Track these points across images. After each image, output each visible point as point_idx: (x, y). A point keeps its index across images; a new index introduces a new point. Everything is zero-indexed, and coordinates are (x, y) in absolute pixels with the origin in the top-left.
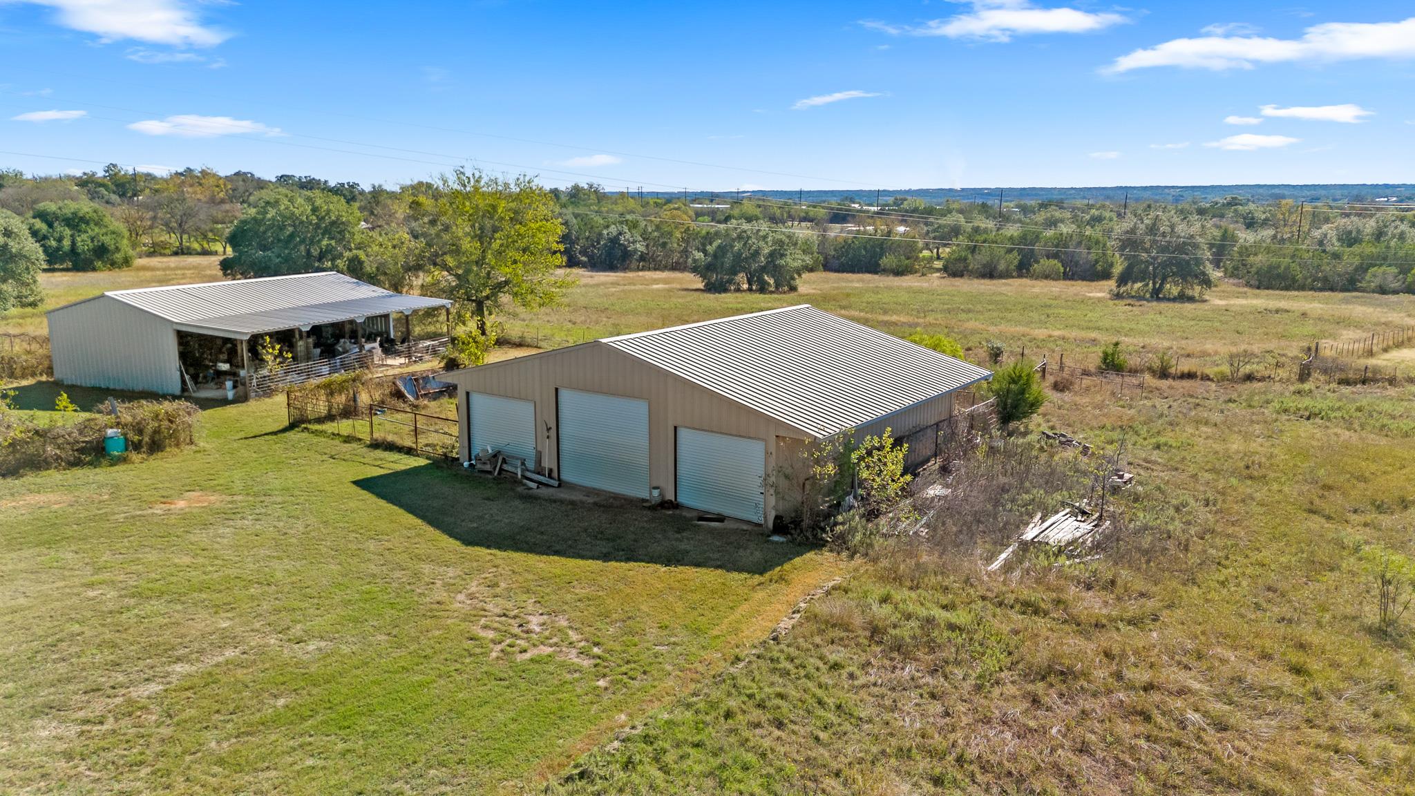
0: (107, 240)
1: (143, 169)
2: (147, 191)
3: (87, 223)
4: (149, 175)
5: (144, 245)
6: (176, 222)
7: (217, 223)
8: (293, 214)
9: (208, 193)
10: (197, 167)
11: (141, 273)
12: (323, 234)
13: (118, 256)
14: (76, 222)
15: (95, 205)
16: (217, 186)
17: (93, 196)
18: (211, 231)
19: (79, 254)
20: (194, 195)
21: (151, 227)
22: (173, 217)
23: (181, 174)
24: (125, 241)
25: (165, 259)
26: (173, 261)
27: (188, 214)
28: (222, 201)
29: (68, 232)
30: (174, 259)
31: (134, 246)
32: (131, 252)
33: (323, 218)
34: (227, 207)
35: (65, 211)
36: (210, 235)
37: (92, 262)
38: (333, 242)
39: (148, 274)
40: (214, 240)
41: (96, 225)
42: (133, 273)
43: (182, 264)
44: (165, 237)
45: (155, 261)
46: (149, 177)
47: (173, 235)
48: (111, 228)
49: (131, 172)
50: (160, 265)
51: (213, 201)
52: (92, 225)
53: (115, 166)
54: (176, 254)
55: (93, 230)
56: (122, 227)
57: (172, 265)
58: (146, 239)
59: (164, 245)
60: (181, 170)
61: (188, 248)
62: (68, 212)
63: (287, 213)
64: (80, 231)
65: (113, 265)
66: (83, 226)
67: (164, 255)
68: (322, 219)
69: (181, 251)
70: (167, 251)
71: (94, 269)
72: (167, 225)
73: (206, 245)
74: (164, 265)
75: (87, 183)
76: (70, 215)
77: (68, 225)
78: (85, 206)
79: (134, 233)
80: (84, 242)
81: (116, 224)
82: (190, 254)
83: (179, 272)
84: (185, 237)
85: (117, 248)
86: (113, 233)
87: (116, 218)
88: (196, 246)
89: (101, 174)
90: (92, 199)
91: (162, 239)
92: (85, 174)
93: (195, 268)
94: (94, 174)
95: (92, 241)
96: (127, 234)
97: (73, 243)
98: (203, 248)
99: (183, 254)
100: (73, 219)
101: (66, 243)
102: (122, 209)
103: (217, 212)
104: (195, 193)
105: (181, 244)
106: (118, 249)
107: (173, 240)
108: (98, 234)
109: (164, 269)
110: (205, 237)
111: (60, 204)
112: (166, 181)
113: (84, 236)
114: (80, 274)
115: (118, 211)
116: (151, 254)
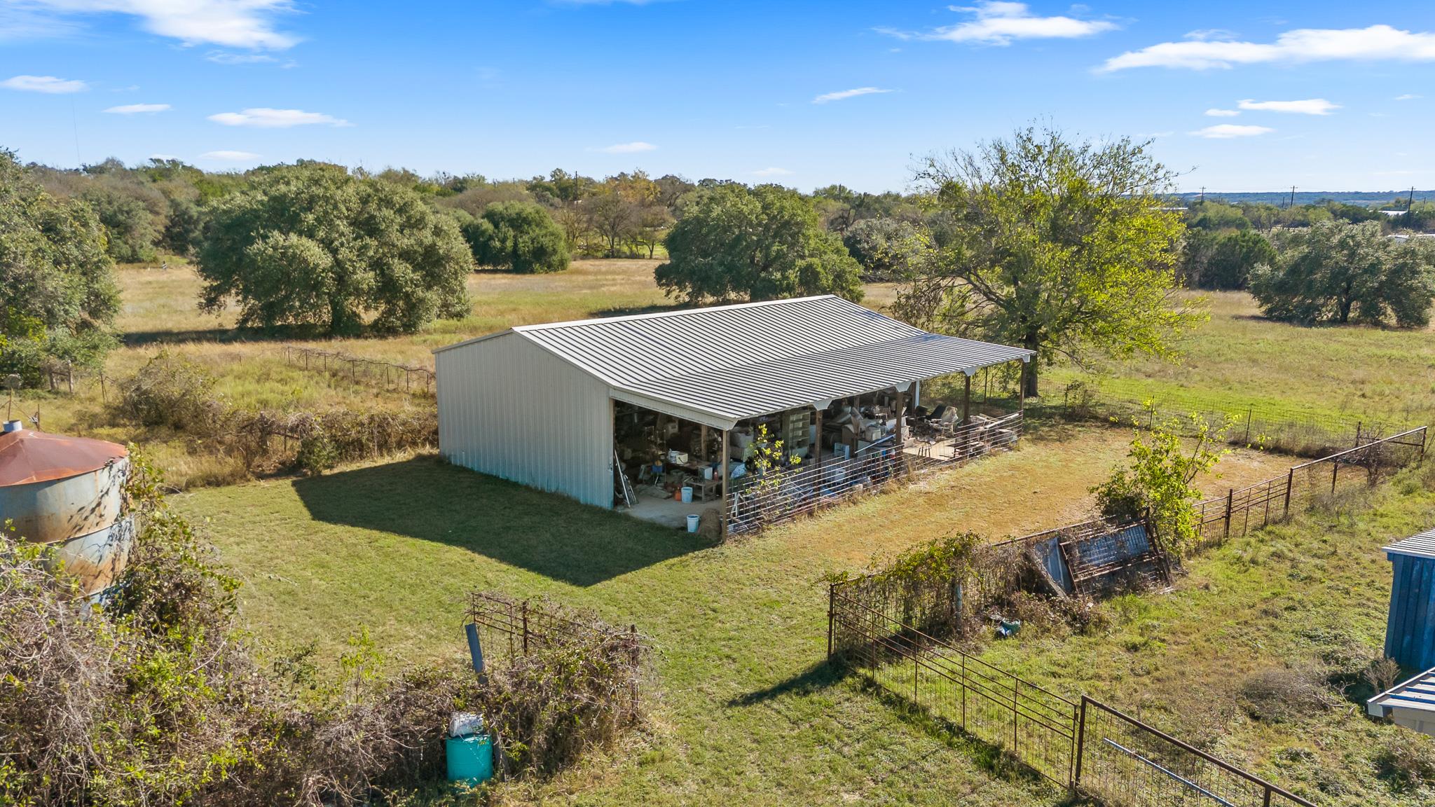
0: (546, 241)
1: (583, 174)
2: (586, 195)
3: (529, 224)
4: (589, 179)
5: (580, 247)
6: (609, 225)
7: (646, 226)
8: (741, 212)
9: (639, 197)
10: (630, 172)
11: (574, 277)
12: (774, 237)
13: (556, 258)
14: (519, 223)
15: (538, 206)
16: (648, 189)
17: (541, 199)
18: (640, 234)
19: (519, 256)
20: (629, 198)
21: (587, 230)
22: (607, 219)
23: (616, 179)
24: (562, 243)
25: (597, 262)
26: (605, 264)
27: (620, 217)
28: (652, 204)
29: (511, 233)
30: (605, 262)
31: (570, 247)
32: (567, 255)
33: (775, 217)
34: (656, 209)
35: (510, 211)
36: (639, 239)
37: (531, 264)
38: (785, 248)
39: (581, 278)
40: (642, 244)
41: (537, 226)
42: (566, 277)
43: (613, 267)
44: (598, 240)
45: (588, 264)
46: (589, 182)
47: (605, 238)
48: (551, 229)
49: (573, 177)
50: (591, 268)
51: (643, 204)
52: (534, 226)
53: (560, 171)
54: (607, 257)
55: (534, 231)
56: (559, 228)
57: (604, 269)
58: (581, 242)
59: (597, 248)
60: (615, 175)
61: (619, 251)
62: (513, 212)
63: (734, 211)
64: (522, 232)
65: (550, 267)
66: (526, 227)
67: (596, 258)
68: (772, 218)
69: (613, 254)
70: (600, 254)
71: (532, 272)
72: (601, 227)
73: (634, 249)
74: (596, 269)
75: (537, 188)
76: (514, 216)
77: (512, 227)
78: (530, 207)
79: (572, 235)
80: (525, 243)
81: (555, 225)
82: (620, 257)
83: (609, 277)
84: (616, 239)
85: (554, 250)
86: (552, 234)
87: (556, 222)
88: (625, 249)
89: (548, 178)
90: (539, 201)
91: (596, 241)
92: (535, 178)
93: (624, 272)
94: (542, 178)
95: (533, 243)
96: (564, 235)
97: (516, 245)
98: (631, 251)
99: (614, 257)
100: (517, 220)
101: (509, 244)
102: (565, 213)
103: (648, 215)
104: (627, 196)
105: (612, 247)
106: (555, 252)
107: (605, 242)
108: (538, 236)
109: (596, 273)
110: (634, 241)
111: (507, 203)
112: (603, 185)
113: (526, 238)
114: (519, 276)
115: (558, 213)
116: (585, 257)
